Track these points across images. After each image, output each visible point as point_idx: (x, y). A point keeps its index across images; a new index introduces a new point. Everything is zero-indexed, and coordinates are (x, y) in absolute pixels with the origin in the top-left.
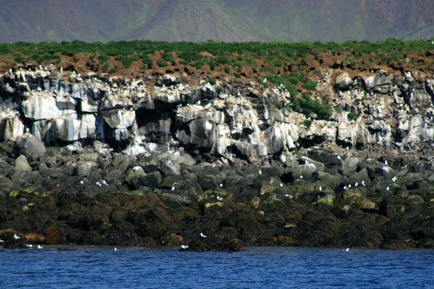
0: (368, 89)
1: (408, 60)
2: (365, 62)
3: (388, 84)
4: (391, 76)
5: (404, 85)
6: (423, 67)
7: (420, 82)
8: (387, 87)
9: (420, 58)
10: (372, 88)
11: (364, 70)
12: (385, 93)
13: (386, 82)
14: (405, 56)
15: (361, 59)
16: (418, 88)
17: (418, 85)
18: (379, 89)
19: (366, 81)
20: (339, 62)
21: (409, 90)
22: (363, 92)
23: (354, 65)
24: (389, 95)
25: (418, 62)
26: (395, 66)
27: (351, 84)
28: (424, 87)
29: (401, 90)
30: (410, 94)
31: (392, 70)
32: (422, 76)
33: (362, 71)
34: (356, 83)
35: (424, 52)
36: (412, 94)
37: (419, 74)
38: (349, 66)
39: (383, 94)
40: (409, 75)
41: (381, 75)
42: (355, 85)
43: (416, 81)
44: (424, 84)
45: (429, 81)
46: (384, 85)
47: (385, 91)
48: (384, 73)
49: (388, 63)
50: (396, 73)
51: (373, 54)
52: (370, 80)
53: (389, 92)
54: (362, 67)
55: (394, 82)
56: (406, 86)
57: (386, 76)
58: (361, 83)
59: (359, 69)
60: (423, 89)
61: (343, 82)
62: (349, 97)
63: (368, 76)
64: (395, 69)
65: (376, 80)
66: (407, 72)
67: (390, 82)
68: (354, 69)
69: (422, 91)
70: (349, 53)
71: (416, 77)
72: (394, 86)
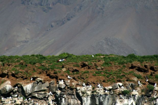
0: (27, 95)
1: (64, 70)
2: (29, 71)
3: (44, 90)
4: (47, 84)
5: (57, 92)
6: (76, 76)
7: (72, 89)
8: (43, 93)
9: (75, 68)
10: (30, 94)
11: (26, 78)
12: (42, 99)
13: (43, 89)
14: (63, 67)
15: (26, 69)
16: (69, 94)
17: (70, 92)
18: (36, 95)
19: (25, 88)
20: (5, 72)
21: (61, 96)
22: (22, 98)
23: (17, 74)
24: (45, 100)
25: (73, 72)
26: (51, 75)
27: (11, 91)
28: (75, 93)
29: (55, 96)
30: (61, 99)
31: (49, 78)
32: (73, 84)
33: (24, 79)
34: (16, 90)
35: (80, 63)
36: (63, 99)
37: (71, 82)
38: (13, 75)
39: (40, 99)
40: (61, 83)
41: (38, 83)
42: (16, 92)
43: (68, 88)
44: (74, 91)
45: (78, 88)
46: (40, 91)
47: (41, 96)
48: (41, 81)
49: (46, 72)
50: (52, 81)
51: (37, 65)
52: (28, 87)
53: (45, 97)
54: (25, 76)
55: (49, 88)
56: (59, 92)
57: (43, 84)
58: (20, 90)
59: (22, 77)
60: (73, 95)
61: (4, 89)
62: (10, 102)
63: (28, 83)
64: (52, 77)
65: (33, 87)
66: (61, 80)
67: (46, 88)
68: (17, 78)
69: (73, 96)
70: (17, 64)
71: (67, 84)
72: (49, 92)
